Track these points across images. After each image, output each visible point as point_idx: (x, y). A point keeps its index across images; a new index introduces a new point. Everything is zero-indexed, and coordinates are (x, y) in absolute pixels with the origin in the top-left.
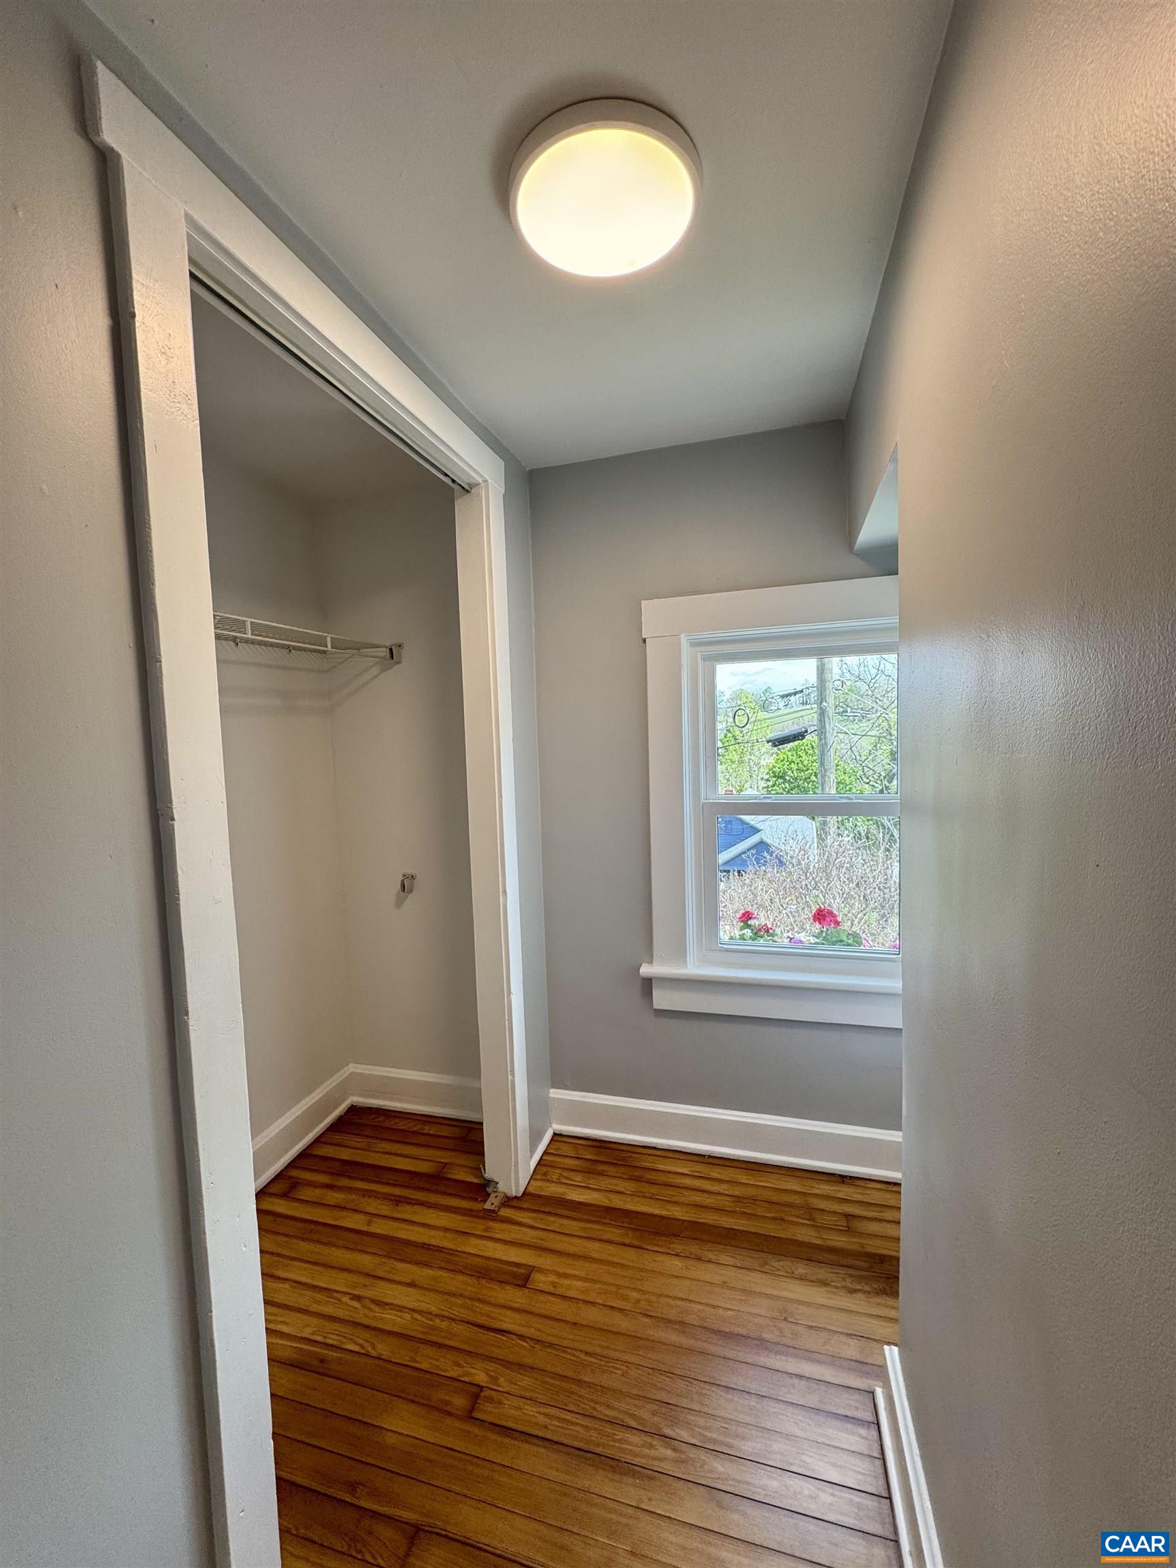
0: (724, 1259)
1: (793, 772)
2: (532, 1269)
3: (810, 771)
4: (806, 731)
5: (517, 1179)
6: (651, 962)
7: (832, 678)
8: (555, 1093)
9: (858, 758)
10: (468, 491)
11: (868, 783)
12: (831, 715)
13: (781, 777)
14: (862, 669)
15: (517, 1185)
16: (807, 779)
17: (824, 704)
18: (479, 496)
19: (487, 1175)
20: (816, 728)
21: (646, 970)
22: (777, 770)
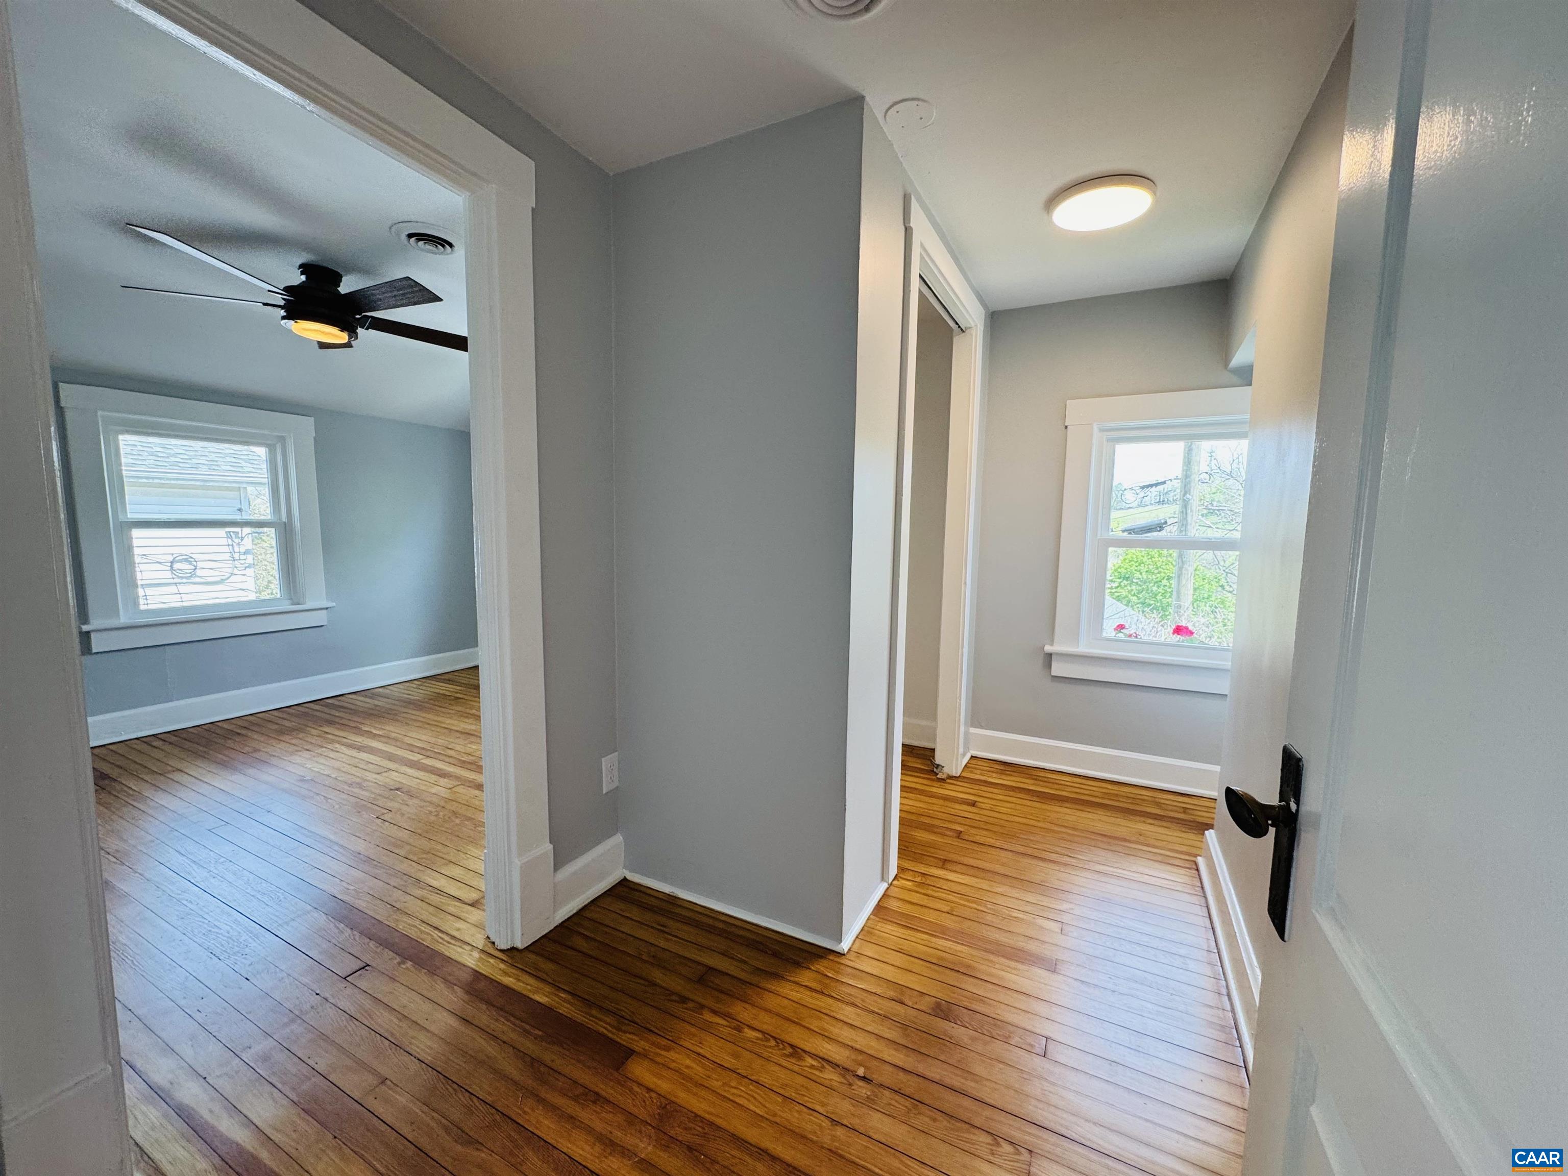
0: (1099, 813)
1: (1141, 574)
2: (976, 802)
3: (1162, 574)
4: (1166, 523)
5: (957, 765)
6: (1052, 645)
7: (1199, 471)
8: (973, 730)
9: (1222, 563)
10: (964, 332)
11: (1230, 592)
12: (1194, 508)
13: (1127, 579)
14: (1235, 465)
15: (956, 768)
16: (1158, 583)
17: (1188, 496)
18: (972, 335)
19: (937, 762)
20: (1176, 520)
21: (1048, 649)
22: (1123, 570)
